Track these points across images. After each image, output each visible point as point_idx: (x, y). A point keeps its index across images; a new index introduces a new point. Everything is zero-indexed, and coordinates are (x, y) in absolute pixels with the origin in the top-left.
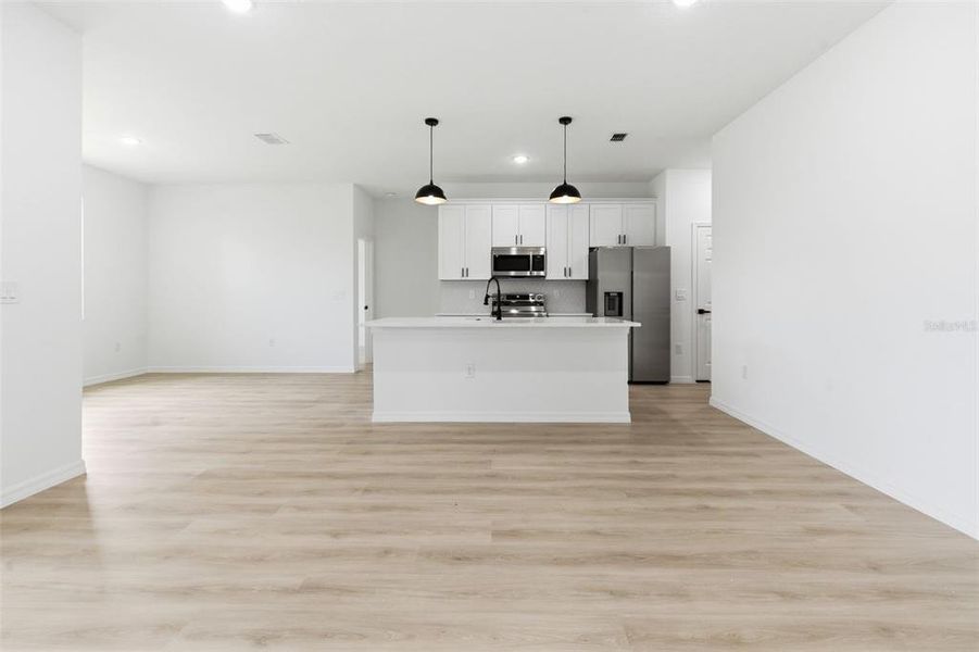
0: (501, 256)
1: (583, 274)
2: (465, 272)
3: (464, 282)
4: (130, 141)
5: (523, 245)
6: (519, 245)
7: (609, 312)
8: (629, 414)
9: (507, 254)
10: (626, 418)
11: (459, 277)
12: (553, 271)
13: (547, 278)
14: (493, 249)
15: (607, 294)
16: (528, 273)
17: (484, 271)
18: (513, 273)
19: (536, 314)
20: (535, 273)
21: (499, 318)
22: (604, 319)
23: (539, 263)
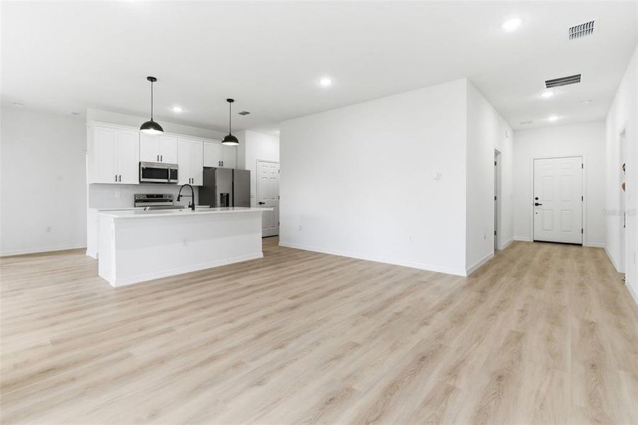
0: (147, 169)
1: (199, 182)
2: (118, 178)
3: (118, 185)
5: (163, 162)
6: (160, 162)
7: (223, 204)
8: (262, 253)
9: (151, 167)
10: (261, 255)
11: (113, 181)
12: (182, 180)
13: (178, 184)
14: (140, 163)
15: (222, 194)
16: (168, 181)
17: (133, 177)
18: (155, 180)
20: (172, 181)
21: (193, 209)
22: (220, 208)
23: (174, 174)
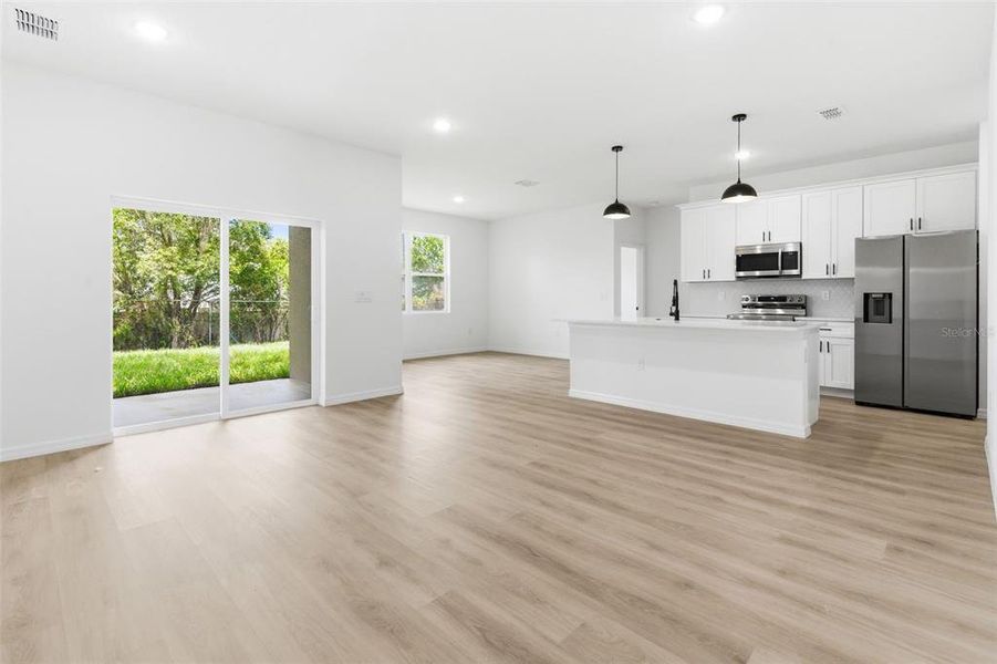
0: (744, 256)
1: (849, 271)
2: (707, 273)
3: (706, 284)
4: (459, 199)
5: (772, 242)
6: (767, 242)
9: (750, 252)
11: (701, 279)
12: (812, 268)
13: (803, 277)
14: (737, 249)
15: (867, 296)
16: (776, 273)
17: (728, 271)
18: (757, 273)
19: (764, 317)
20: (786, 272)
23: (791, 260)
